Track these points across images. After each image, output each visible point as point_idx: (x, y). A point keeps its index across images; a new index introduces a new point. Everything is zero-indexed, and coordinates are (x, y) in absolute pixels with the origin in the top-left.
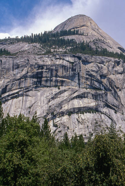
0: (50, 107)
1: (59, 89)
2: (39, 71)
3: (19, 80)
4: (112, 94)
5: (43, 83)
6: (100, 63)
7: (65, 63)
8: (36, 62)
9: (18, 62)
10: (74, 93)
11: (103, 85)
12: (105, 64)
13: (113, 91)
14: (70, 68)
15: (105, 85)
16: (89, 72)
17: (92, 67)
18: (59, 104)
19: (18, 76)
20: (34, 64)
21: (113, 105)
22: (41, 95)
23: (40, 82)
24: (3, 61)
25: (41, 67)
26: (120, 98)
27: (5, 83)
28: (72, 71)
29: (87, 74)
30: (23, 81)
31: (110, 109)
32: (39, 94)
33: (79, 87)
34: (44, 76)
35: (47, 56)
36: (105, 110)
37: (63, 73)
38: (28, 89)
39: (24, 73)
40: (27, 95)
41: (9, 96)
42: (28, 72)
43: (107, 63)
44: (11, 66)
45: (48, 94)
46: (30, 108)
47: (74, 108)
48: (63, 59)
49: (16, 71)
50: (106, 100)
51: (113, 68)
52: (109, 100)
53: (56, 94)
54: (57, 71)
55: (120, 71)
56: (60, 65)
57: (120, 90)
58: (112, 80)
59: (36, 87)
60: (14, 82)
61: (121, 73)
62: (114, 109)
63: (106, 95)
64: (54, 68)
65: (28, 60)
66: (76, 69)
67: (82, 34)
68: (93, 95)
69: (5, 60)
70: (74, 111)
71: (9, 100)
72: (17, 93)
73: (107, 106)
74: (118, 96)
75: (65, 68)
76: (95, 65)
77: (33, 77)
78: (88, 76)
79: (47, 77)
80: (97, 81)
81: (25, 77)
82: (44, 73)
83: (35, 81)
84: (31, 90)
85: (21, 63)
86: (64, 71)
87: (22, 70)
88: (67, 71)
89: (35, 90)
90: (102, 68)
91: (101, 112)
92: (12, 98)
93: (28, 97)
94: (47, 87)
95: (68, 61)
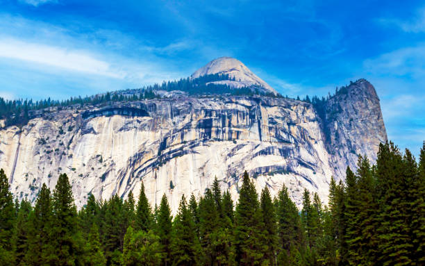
0: (229, 166)
1: (235, 142)
2: (207, 118)
3: (181, 130)
4: (306, 148)
5: (213, 135)
6: (285, 107)
7: (240, 108)
8: (202, 106)
9: (177, 106)
10: (256, 147)
11: (292, 137)
12: (292, 108)
13: (306, 144)
14: (247, 114)
15: (295, 137)
16: (272, 119)
17: (276, 112)
18: (241, 162)
19: (180, 126)
20: (200, 109)
21: (309, 163)
22: (213, 151)
23: (209, 134)
24: (157, 105)
25: (208, 112)
26: (317, 153)
27: (164, 135)
28: (250, 118)
29: (270, 123)
30: (186, 133)
31: (306, 169)
32: (210, 149)
33: (261, 140)
34: (214, 125)
35: (213, 99)
36: (300, 169)
37: (238, 122)
38: (193, 144)
39: (187, 121)
40: (194, 152)
41: (169, 153)
42: (192, 120)
43: (295, 107)
44: (169, 111)
45: (223, 150)
46: (202, 168)
47: (260, 168)
48: (237, 103)
49: (176, 119)
50: (300, 157)
51: (303, 113)
52: (303, 157)
53: (233, 150)
54: (230, 117)
55: (312, 118)
56: (234, 110)
57: (316, 143)
58: (305, 130)
59: (204, 141)
60: (175, 134)
61: (313, 121)
62: (312, 169)
63: (298, 150)
64: (226, 114)
65: (190, 104)
66: (254, 115)
67: (234, 80)
68: (280, 150)
69: (160, 104)
70: (260, 171)
71: (171, 159)
72: (181, 149)
73: (301, 163)
74: (315, 151)
75: (240, 115)
76: (279, 110)
77: (199, 126)
78: (271, 125)
79: (217, 127)
80: (284, 131)
81: (188, 126)
82: (214, 122)
83: (202, 133)
84: (198, 145)
85: (182, 108)
86: (239, 118)
87: (184, 117)
88: (244, 119)
89: (204, 145)
90: (289, 114)
91: (294, 172)
92: (175, 156)
93: (196, 154)
94: (219, 140)
95: (243, 105)
